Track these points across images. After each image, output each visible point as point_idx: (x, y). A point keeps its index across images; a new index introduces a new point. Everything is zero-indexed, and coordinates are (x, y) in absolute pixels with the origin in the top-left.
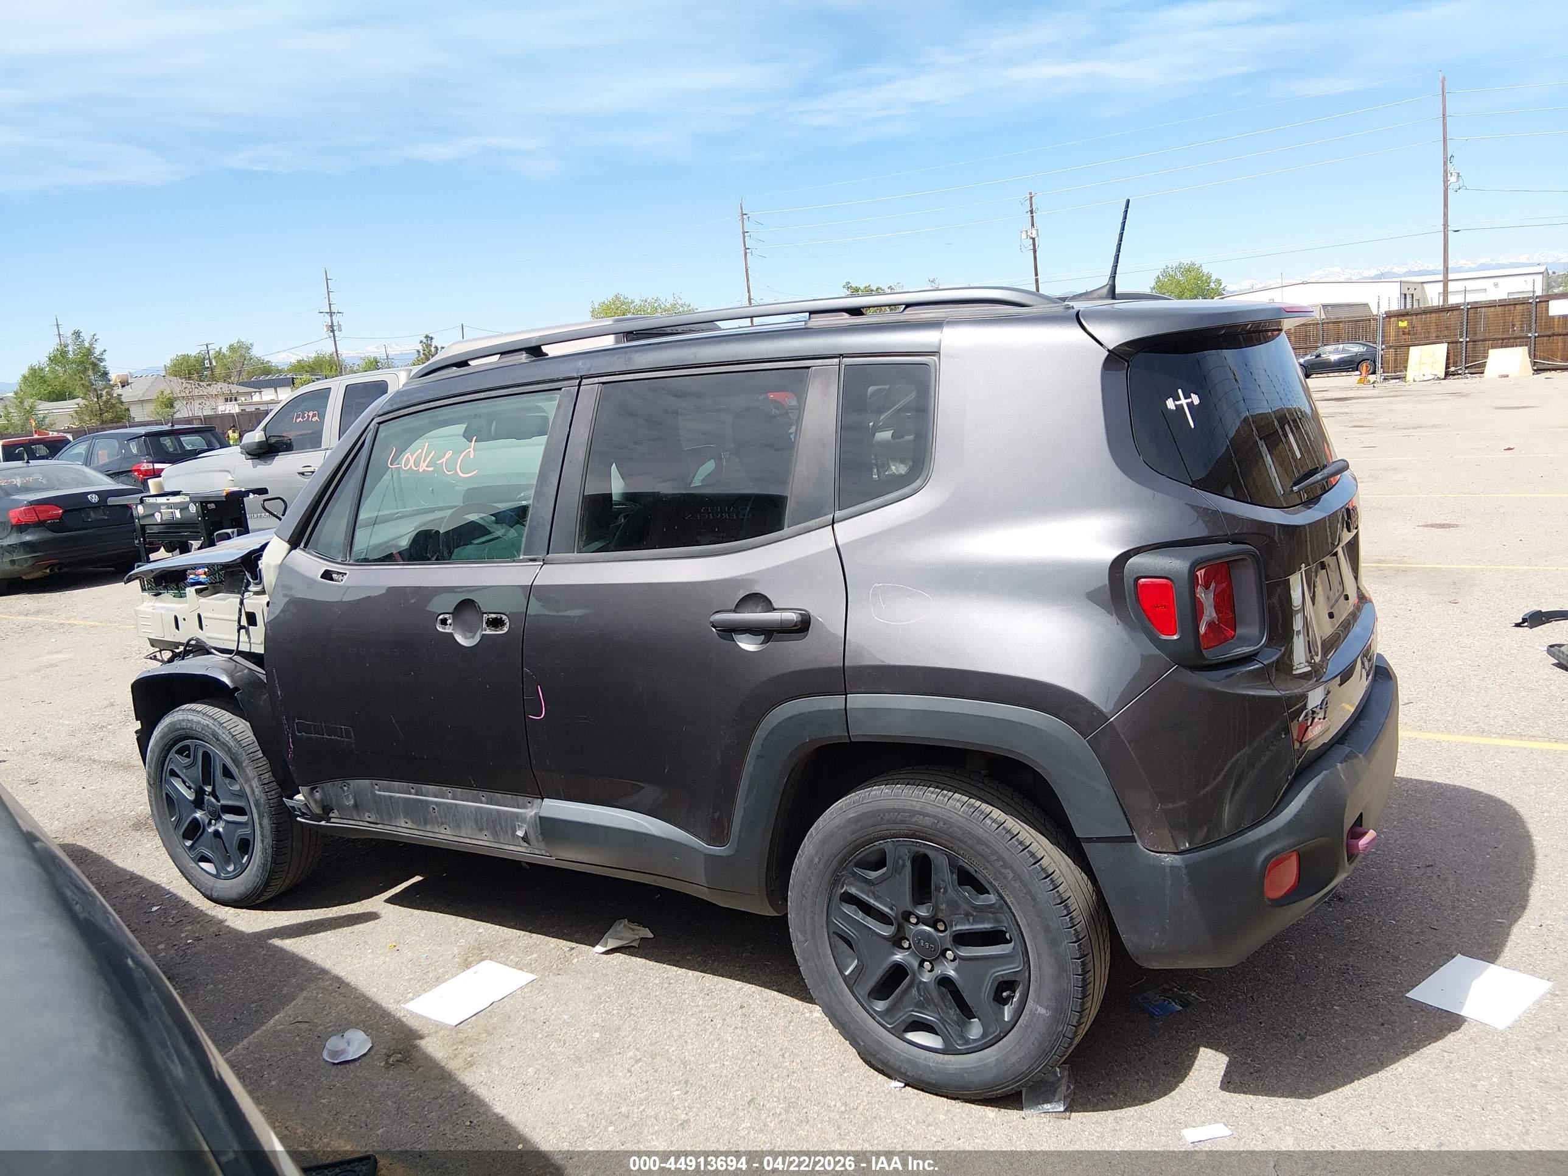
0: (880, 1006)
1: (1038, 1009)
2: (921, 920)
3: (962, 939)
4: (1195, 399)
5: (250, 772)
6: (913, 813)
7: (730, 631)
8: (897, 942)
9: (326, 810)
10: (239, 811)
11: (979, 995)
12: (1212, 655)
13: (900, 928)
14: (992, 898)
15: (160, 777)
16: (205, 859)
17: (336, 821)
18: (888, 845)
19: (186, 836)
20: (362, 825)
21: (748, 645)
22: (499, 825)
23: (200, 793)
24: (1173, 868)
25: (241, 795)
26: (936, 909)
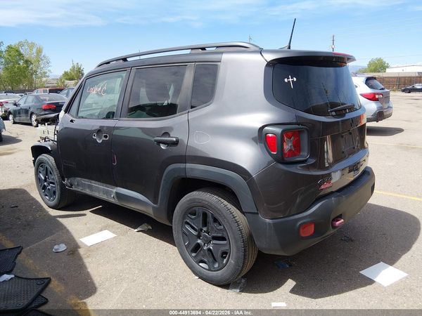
0: (194, 255)
1: (232, 261)
2: (205, 232)
3: (215, 238)
4: (295, 79)
5: (55, 173)
6: (203, 200)
7: (159, 142)
8: (199, 237)
9: (71, 185)
10: (53, 183)
11: (218, 255)
12: (287, 159)
13: (199, 233)
14: (222, 227)
15: (37, 173)
16: (46, 195)
17: (74, 188)
18: (197, 209)
19: (43, 189)
20: (79, 190)
21: (163, 147)
22: (108, 193)
23: (45, 177)
24: (269, 224)
25: (53, 179)
26: (208, 229)
